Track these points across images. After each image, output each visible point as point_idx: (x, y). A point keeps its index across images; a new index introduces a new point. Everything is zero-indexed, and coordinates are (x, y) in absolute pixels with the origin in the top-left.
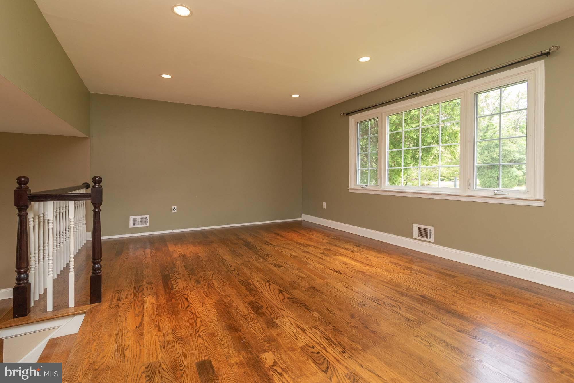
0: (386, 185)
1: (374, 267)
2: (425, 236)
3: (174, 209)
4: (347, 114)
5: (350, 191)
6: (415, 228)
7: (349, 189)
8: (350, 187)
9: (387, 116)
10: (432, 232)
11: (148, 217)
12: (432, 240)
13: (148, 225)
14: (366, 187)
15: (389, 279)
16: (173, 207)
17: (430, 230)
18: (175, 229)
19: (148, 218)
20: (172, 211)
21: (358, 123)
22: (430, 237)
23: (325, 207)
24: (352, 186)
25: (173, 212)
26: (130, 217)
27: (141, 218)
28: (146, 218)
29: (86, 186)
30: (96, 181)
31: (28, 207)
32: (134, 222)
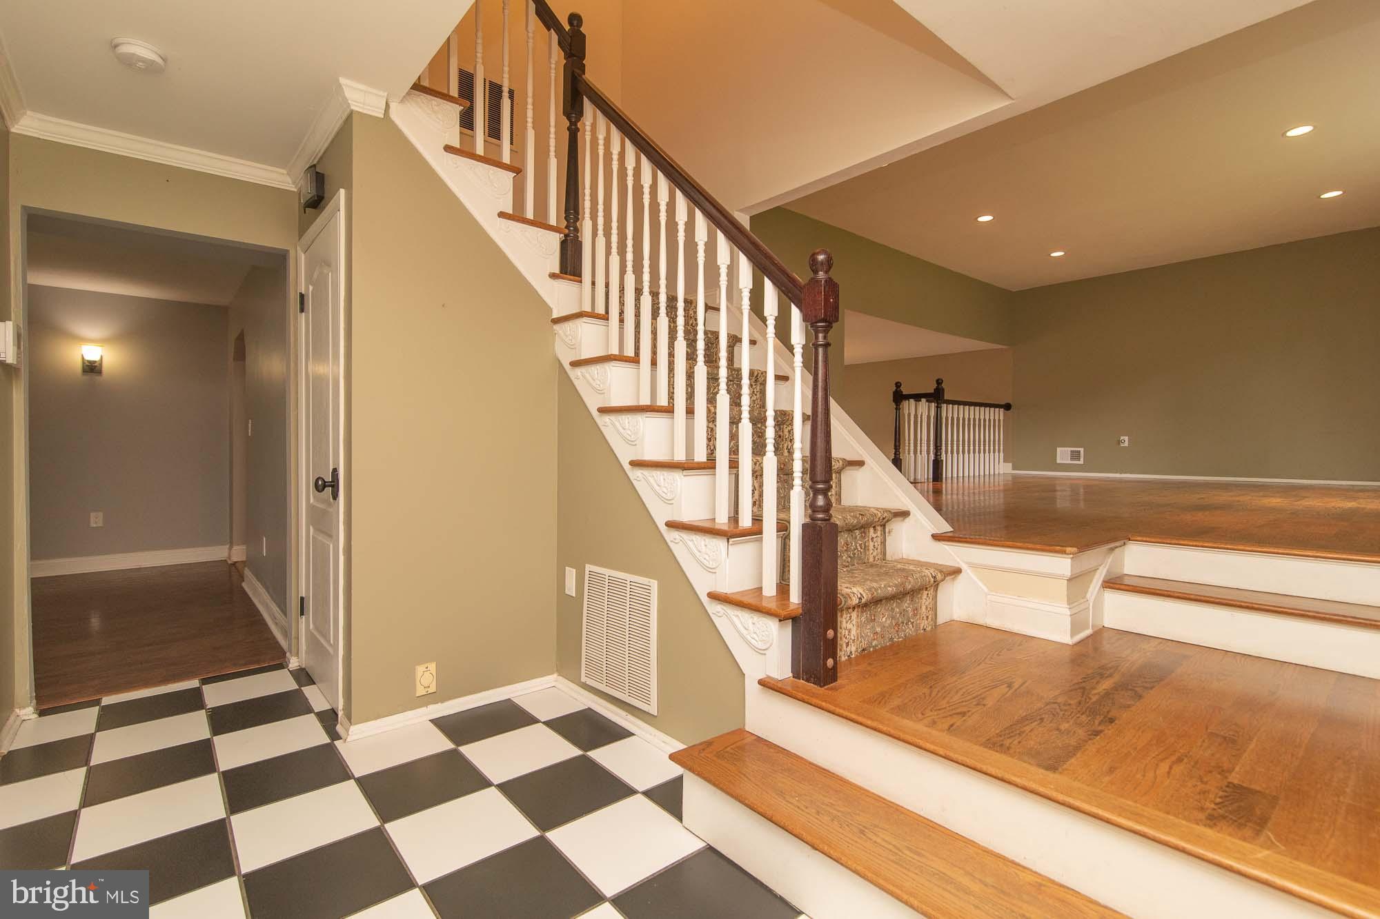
3: (1123, 441)
13: (1081, 462)
16: (1122, 438)
18: (1125, 473)
19: (1082, 453)
25: (1122, 445)
26: (1058, 449)
27: (1072, 451)
28: (1080, 452)
29: (1008, 407)
30: (940, 382)
31: (900, 404)
32: (1063, 455)
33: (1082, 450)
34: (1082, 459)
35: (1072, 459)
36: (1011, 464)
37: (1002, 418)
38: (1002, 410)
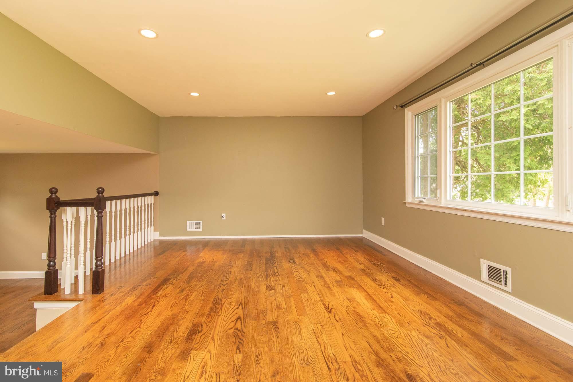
0: (448, 199)
1: (386, 313)
2: (499, 280)
3: (223, 217)
4: (402, 107)
5: (407, 205)
6: (484, 265)
7: (405, 203)
8: (406, 201)
9: (448, 103)
10: (509, 276)
11: (201, 222)
12: (509, 288)
14: (424, 200)
15: (386, 335)
16: (223, 214)
17: (505, 272)
18: (225, 235)
19: (201, 224)
20: (221, 218)
21: (416, 116)
22: (506, 284)
23: (383, 224)
24: (409, 199)
25: (223, 219)
26: (188, 221)
27: (196, 223)
29: (156, 194)
30: (100, 191)
31: (56, 211)
32: (191, 226)
34: (201, 228)
35: (196, 228)
36: (158, 233)
37: (153, 202)
38: (153, 197)
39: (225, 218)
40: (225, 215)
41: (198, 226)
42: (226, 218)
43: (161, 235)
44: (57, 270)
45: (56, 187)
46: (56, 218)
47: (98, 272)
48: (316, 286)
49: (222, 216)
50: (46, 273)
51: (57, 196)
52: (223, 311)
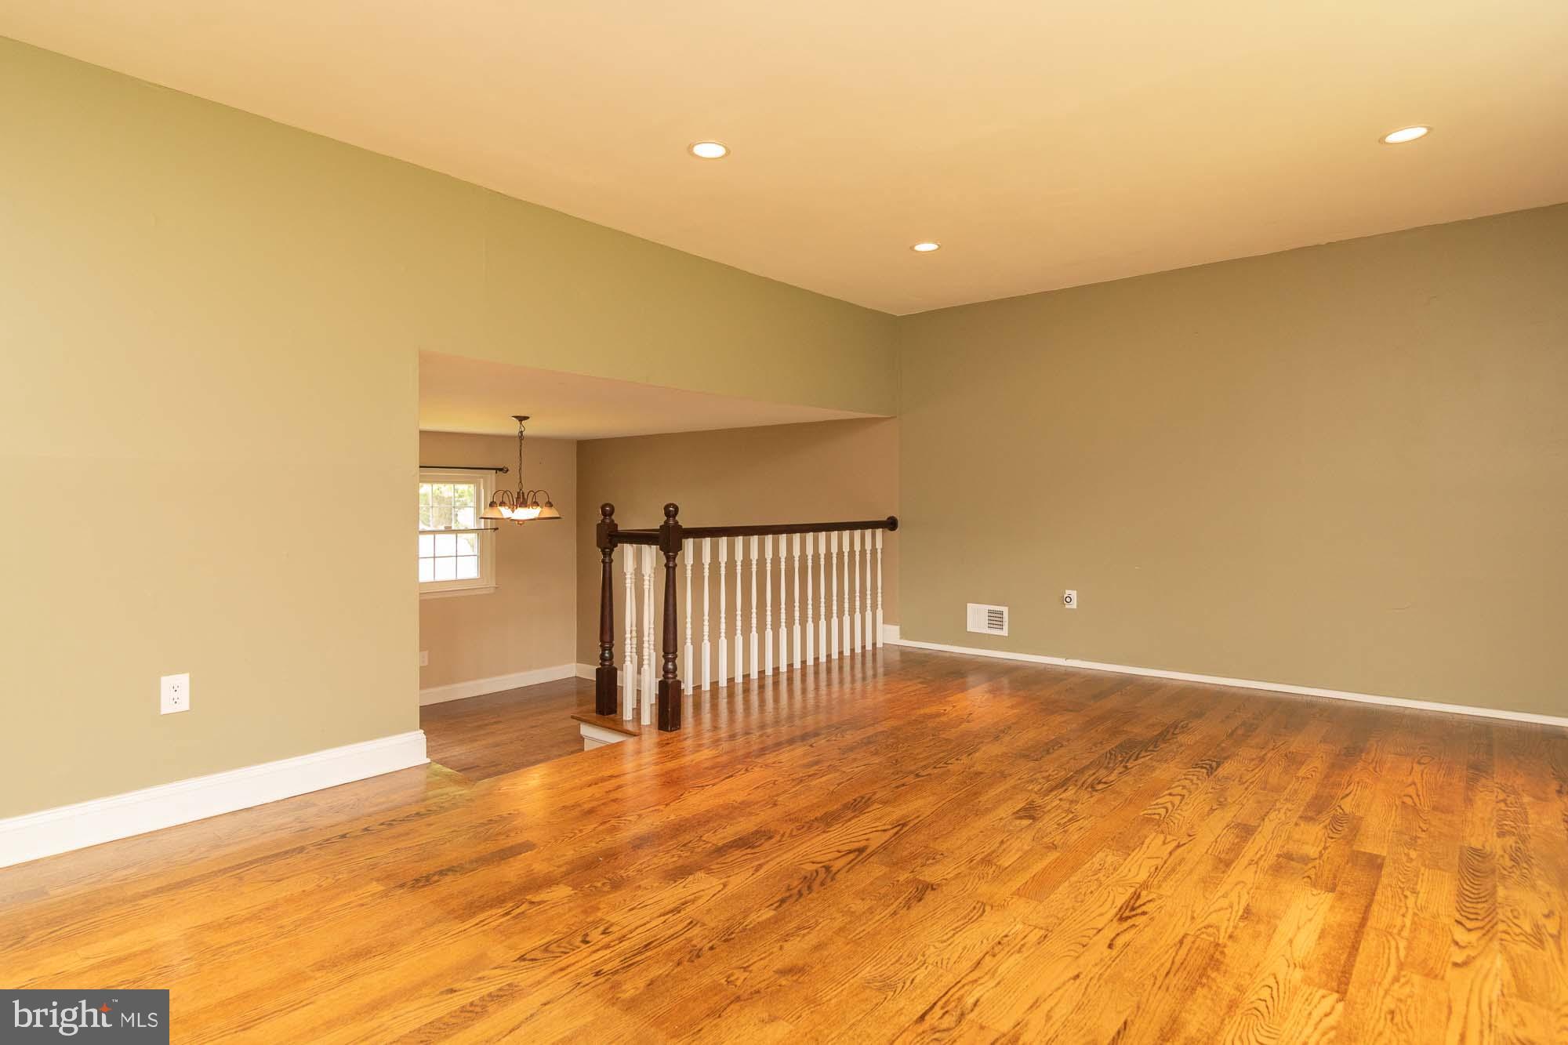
3: (1068, 600)
13: (1005, 632)
16: (1068, 592)
19: (1006, 615)
20: (1063, 604)
25: (1067, 606)
26: (969, 605)
27: (990, 612)
28: (1001, 613)
29: (891, 524)
30: (671, 511)
31: (612, 550)
32: (977, 617)
33: (1005, 610)
34: (1006, 627)
35: (991, 625)
36: (897, 628)
37: (879, 546)
38: (879, 532)
39: (1074, 605)
40: (1074, 594)
41: (995, 619)
42: (1078, 606)
43: (904, 635)
44: (616, 669)
45: (612, 503)
46: (613, 564)
47: (667, 683)
48: (1180, 850)
49: (1066, 596)
50: (598, 670)
51: (613, 521)
52: (845, 826)
